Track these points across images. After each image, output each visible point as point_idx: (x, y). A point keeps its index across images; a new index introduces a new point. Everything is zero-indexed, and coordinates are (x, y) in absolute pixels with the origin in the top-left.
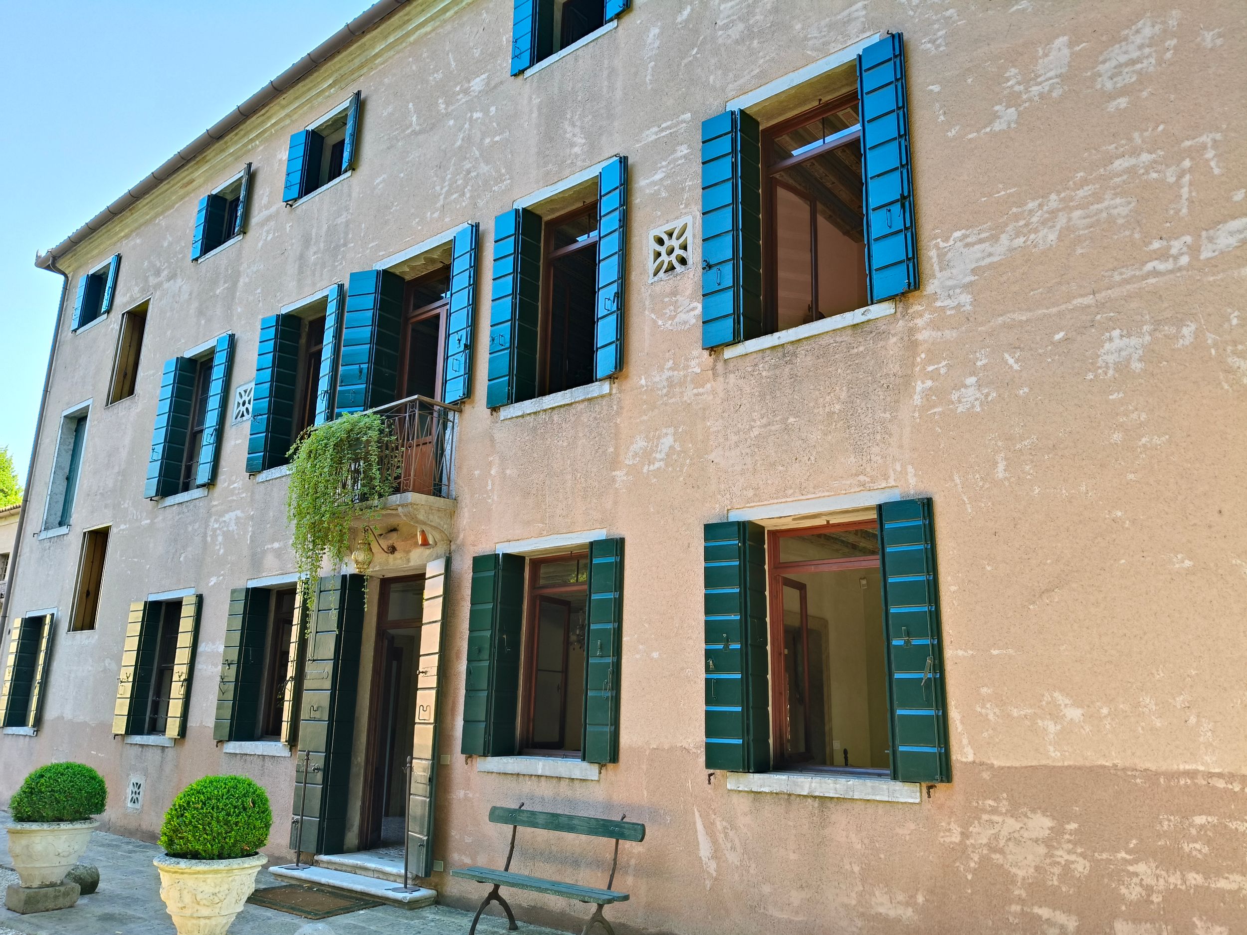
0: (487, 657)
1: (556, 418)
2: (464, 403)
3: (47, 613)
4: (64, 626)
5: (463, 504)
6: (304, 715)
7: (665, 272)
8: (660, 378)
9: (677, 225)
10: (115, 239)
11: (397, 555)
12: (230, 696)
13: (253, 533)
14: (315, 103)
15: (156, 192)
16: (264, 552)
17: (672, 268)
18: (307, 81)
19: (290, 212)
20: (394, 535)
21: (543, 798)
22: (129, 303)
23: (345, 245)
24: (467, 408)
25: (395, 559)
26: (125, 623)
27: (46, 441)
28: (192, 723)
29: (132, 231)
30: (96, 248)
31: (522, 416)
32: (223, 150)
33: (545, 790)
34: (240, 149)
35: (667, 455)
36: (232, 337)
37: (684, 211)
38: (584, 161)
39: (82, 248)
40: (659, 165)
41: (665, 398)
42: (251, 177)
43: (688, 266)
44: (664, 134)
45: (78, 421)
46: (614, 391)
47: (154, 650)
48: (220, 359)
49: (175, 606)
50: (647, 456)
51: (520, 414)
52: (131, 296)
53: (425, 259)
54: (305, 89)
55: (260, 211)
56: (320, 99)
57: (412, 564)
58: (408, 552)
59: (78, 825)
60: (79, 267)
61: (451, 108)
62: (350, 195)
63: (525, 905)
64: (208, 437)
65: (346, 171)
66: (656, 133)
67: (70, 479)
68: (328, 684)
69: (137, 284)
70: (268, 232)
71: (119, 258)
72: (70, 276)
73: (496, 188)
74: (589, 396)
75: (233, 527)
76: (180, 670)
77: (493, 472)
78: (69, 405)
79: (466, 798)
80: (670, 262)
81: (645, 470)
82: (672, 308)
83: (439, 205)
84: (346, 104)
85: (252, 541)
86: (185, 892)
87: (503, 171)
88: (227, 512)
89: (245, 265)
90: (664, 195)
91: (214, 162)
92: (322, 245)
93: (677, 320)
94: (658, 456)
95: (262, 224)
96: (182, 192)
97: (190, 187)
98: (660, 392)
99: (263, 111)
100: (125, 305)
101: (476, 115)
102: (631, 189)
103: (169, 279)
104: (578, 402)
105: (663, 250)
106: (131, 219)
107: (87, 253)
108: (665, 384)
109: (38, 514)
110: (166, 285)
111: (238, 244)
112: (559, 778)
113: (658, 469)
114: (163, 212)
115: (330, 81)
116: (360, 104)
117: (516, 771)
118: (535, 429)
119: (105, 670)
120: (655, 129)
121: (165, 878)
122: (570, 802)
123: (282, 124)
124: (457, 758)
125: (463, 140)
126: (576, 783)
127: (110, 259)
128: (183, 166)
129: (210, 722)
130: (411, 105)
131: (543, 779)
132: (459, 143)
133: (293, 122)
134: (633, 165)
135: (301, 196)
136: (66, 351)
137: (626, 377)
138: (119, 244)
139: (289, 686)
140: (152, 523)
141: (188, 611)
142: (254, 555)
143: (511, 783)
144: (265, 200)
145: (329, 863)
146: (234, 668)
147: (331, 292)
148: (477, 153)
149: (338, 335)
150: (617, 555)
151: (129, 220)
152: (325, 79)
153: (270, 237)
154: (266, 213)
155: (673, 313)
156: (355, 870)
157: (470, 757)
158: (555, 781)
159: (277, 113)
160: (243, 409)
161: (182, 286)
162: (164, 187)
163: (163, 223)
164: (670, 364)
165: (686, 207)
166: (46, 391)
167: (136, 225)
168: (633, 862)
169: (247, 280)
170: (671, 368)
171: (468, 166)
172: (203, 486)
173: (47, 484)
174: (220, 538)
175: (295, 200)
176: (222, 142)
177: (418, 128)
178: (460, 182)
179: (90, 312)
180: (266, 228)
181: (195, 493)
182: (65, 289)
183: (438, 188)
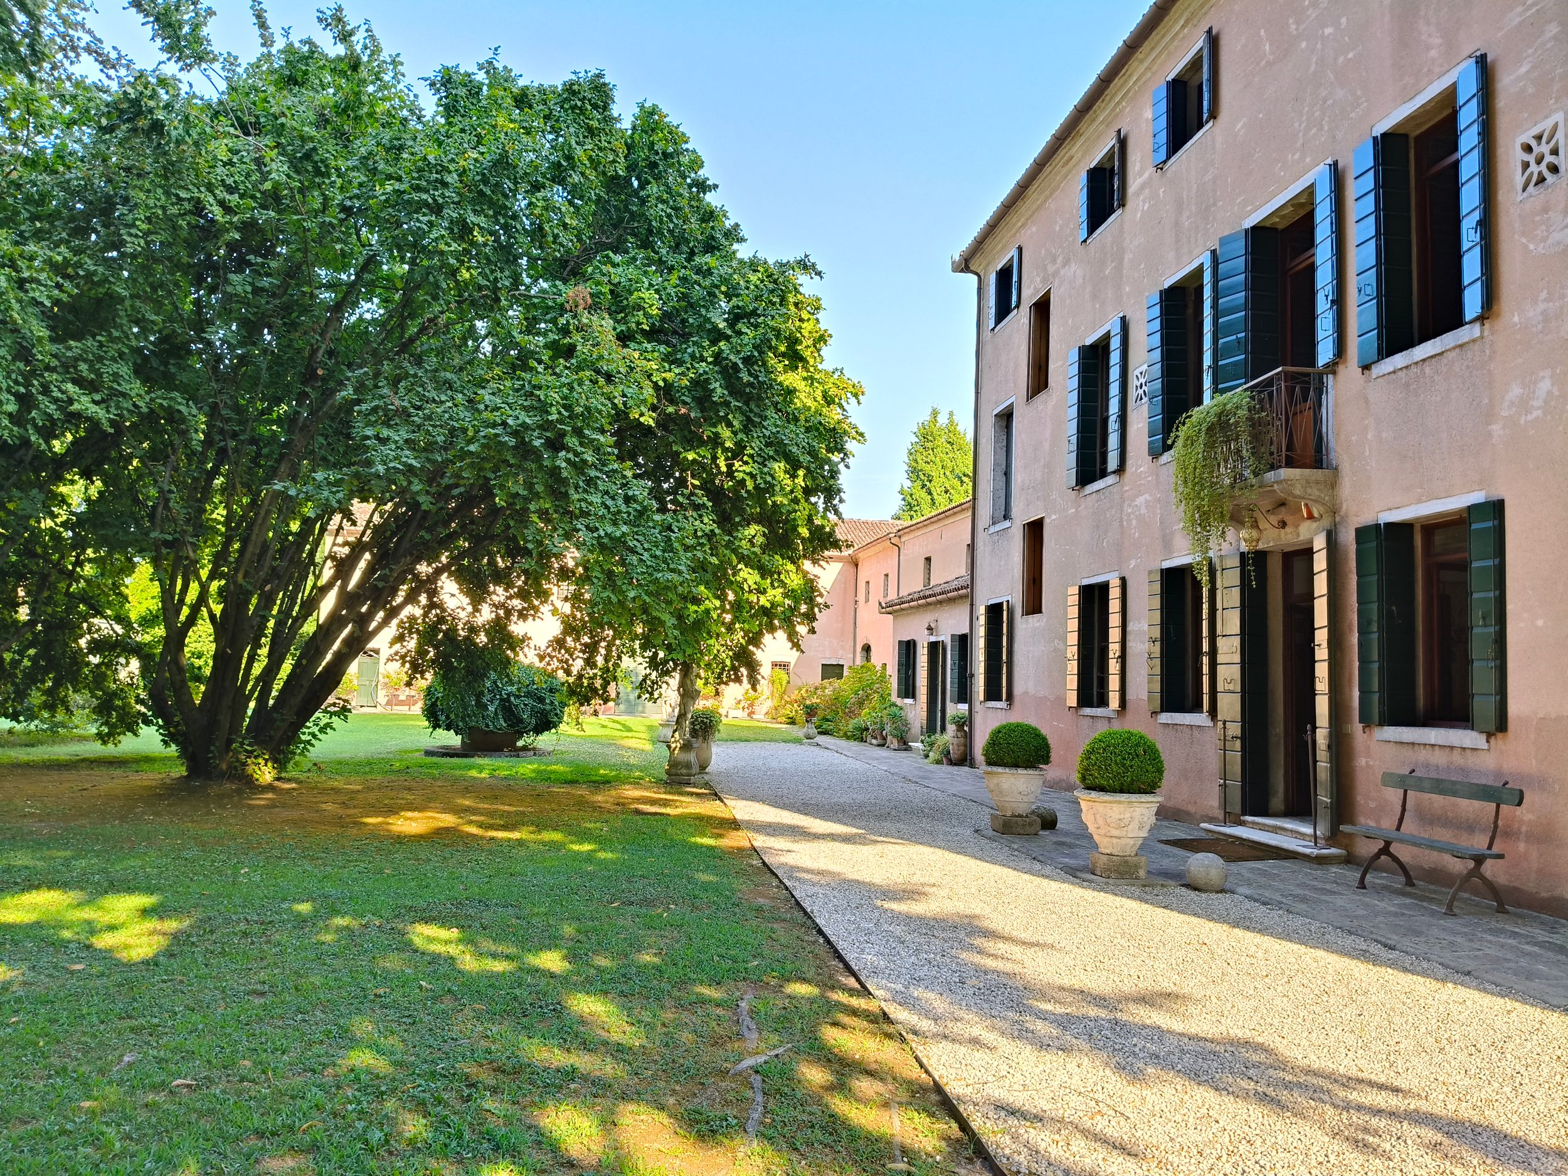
0: (1375, 629)
1: (1427, 370)
2: (1337, 363)
3: (1003, 599)
4: (1018, 611)
5: (1344, 473)
6: (1220, 688)
7: (1536, 184)
8: (1534, 312)
9: (1546, 125)
10: (1014, 230)
11: (1288, 529)
12: (1158, 670)
13: (1162, 515)
14: (1171, 48)
15: (1042, 176)
16: (1172, 533)
17: (1542, 180)
18: (1159, 28)
19: (1162, 176)
20: (1283, 509)
21: (1437, 767)
22: (1033, 295)
23: (1215, 204)
24: (1341, 369)
25: (1286, 534)
26: (1066, 607)
27: (983, 441)
28: (1131, 695)
29: (1027, 219)
30: (999, 242)
31: (1394, 372)
32: (1094, 120)
33: (1439, 758)
34: (1109, 114)
35: (1545, 402)
36: (1123, 319)
37: (1555, 107)
38: (1441, 65)
39: (988, 245)
40: (1525, 55)
41: (1541, 335)
42: (1123, 142)
43: (1560, 175)
44: (1530, 12)
45: (1006, 418)
46: (1486, 333)
47: (1093, 630)
48: (1115, 343)
49: (1104, 588)
50: (1524, 405)
51: (1392, 369)
52: (1035, 288)
53: (1293, 206)
54: (1159, 37)
55: (1135, 179)
56: (1175, 44)
57: (1301, 538)
58: (1297, 526)
59: (1031, 772)
60: (989, 264)
61: (1302, 27)
62: (1214, 148)
63: (1426, 867)
64: (1113, 425)
65: (1207, 122)
66: (1521, 15)
67: (1007, 474)
68: (1237, 658)
69: (1038, 275)
70: (1144, 202)
71: (1020, 249)
72: (982, 274)
73: (1352, 115)
74: (1460, 342)
75: (1143, 511)
76: (1114, 649)
77: (1369, 436)
78: (997, 404)
79: (1368, 765)
80: (1540, 173)
81: (1522, 422)
82: (1544, 227)
83: (1298, 144)
84: (1200, 44)
85: (1161, 523)
86: (1098, 816)
87: (1359, 93)
88: (1137, 496)
89: (1127, 241)
90: (1531, 90)
91: (1087, 134)
92: (1194, 208)
93: (1550, 241)
94: (1536, 403)
95: (1138, 194)
96: (1064, 170)
97: (1071, 164)
98: (1534, 329)
99: (1123, 71)
100: (1031, 297)
101: (1328, 31)
102: (1493, 91)
103: (1064, 266)
104: (1449, 350)
105: (1531, 159)
106: (1025, 208)
107: (993, 249)
108: (1540, 318)
109: (985, 510)
110: (1062, 272)
111: (1119, 220)
112: (1452, 748)
113: (1537, 418)
114: (1051, 194)
115: (1182, 22)
116: (1213, 41)
117: (1411, 740)
118: (1407, 385)
119: (1055, 650)
120: (1520, 9)
121: (1083, 805)
122: (1463, 770)
123: (1144, 79)
124: (1357, 727)
125: (1316, 63)
126: (1468, 752)
127: (1014, 252)
128: (1061, 144)
129: (1144, 696)
130: (1262, 32)
131: (1437, 748)
132: (1313, 68)
133: (1154, 74)
134: (1494, 62)
135: (1169, 157)
136: (988, 350)
137: (1498, 315)
138: (1018, 235)
139: (1205, 660)
140: (1077, 512)
141: (1114, 593)
142: (1164, 537)
143: (1407, 752)
144: (1137, 168)
145: (1254, 823)
146: (1158, 644)
147: (1206, 259)
148: (1332, 76)
149: (1215, 305)
150: (1495, 518)
151: (1023, 209)
152: (1176, 21)
153: (1147, 205)
154: (1139, 181)
155: (1545, 234)
156: (1275, 830)
157: (1368, 726)
158: (1448, 750)
159: (1137, 68)
160: (1141, 392)
161: (1075, 271)
162: (1047, 169)
163: (1052, 206)
164: (1544, 295)
165: (1557, 101)
166: (977, 393)
167: (1030, 213)
168: (1524, 829)
169: (1131, 256)
170: (1545, 300)
171: (1324, 93)
172: (1114, 472)
173: (989, 481)
174: (1134, 522)
175: (1165, 162)
176: (1091, 112)
177: (1271, 58)
178: (1317, 114)
179: (1003, 310)
180: (1141, 198)
181: (1110, 480)
182: (979, 289)
183: (1296, 125)
